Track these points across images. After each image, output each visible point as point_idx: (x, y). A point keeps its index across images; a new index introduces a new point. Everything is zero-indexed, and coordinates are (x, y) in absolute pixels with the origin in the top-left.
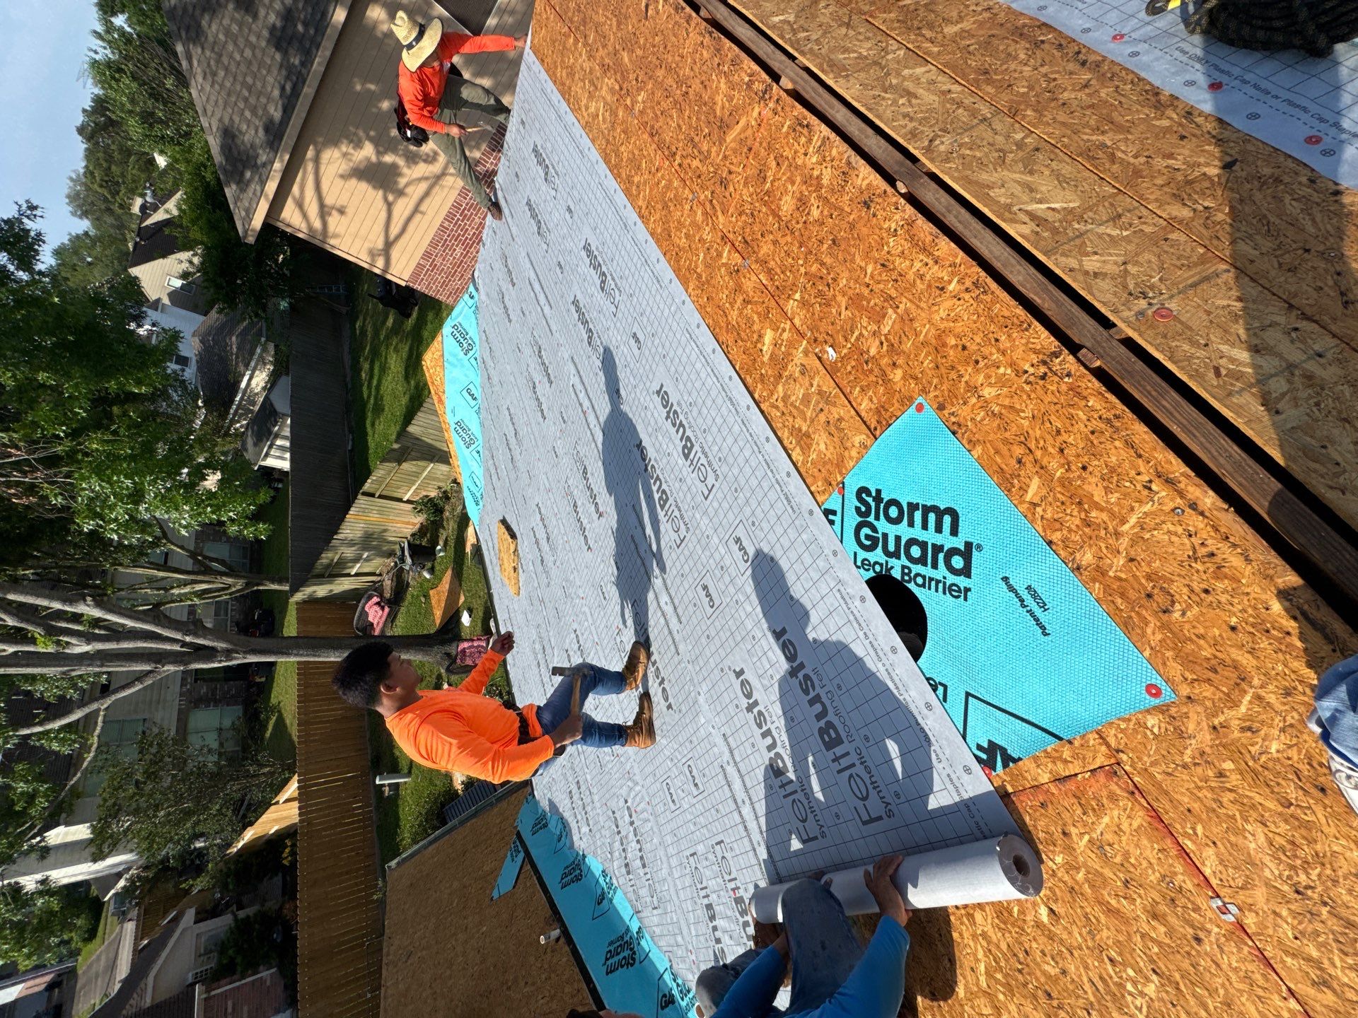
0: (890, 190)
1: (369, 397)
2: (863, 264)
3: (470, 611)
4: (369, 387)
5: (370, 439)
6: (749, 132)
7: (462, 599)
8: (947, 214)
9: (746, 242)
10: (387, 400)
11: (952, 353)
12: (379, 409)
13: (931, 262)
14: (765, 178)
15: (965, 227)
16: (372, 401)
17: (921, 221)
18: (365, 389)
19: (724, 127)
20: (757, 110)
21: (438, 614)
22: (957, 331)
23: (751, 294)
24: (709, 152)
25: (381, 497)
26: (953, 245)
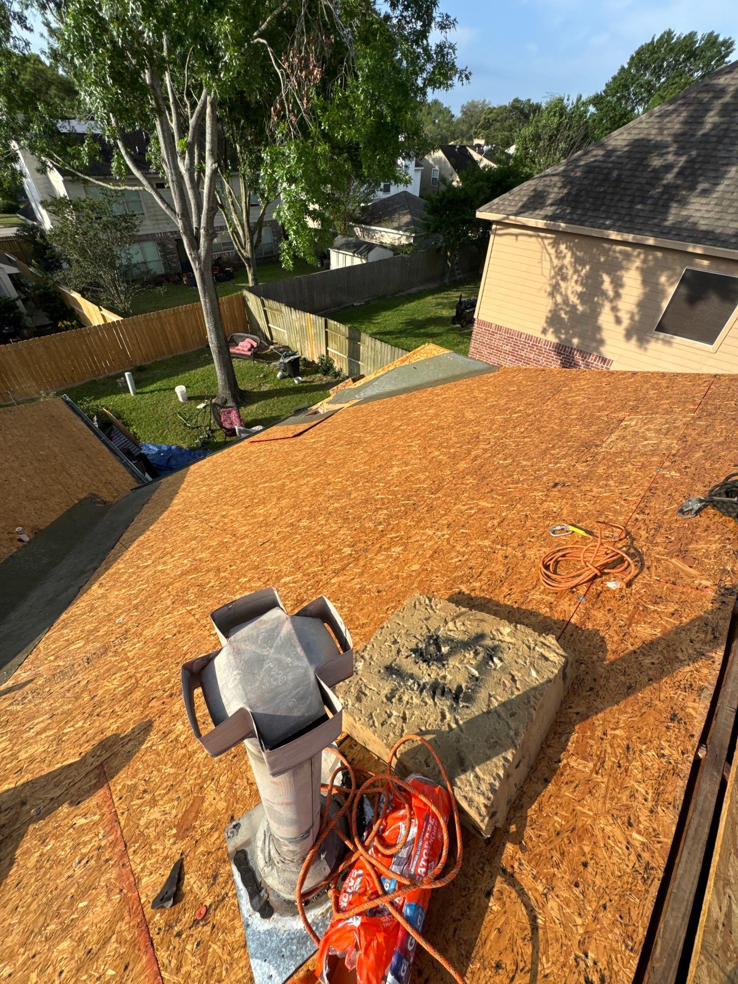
0: (696, 740)
2: (622, 725)
6: (689, 580)
8: (697, 812)
9: (599, 595)
11: (576, 849)
13: (650, 804)
14: (656, 603)
15: (693, 838)
17: (682, 784)
19: (682, 554)
20: (708, 583)
22: (597, 851)
23: (559, 609)
24: (657, 544)
25: (326, 332)
26: (674, 829)
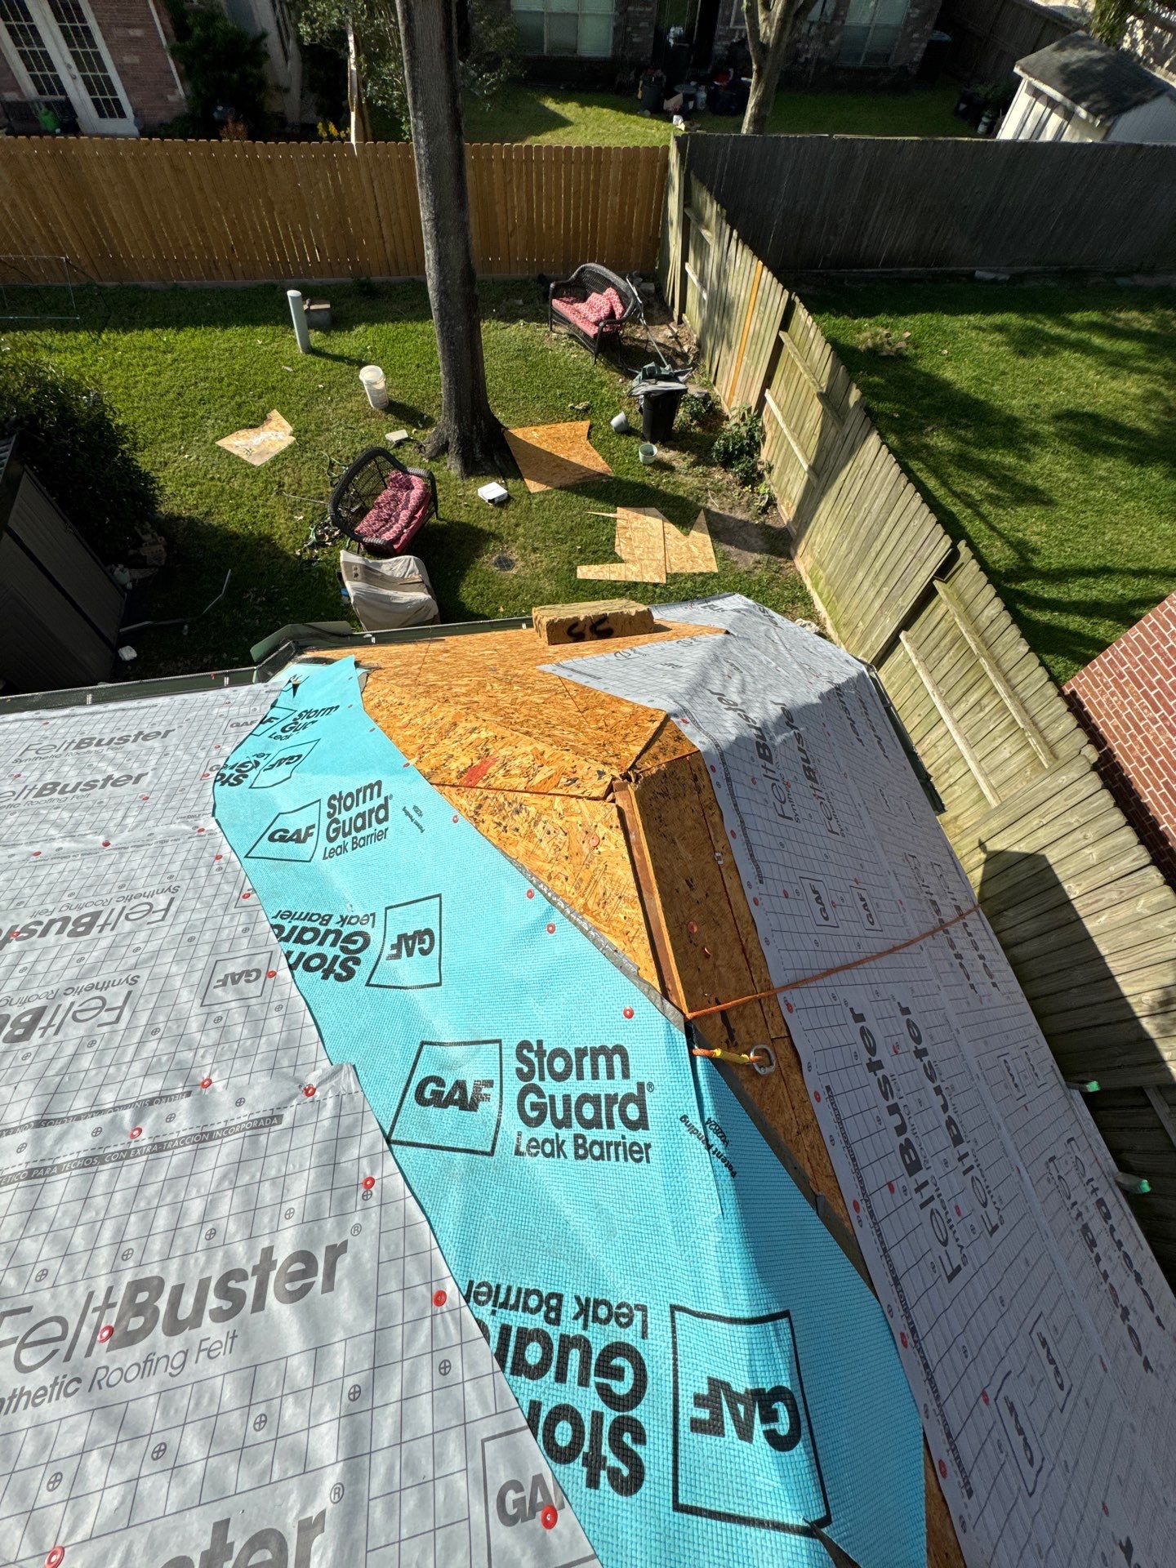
1: (1069, 324)
3: (501, 503)
4: (1092, 327)
5: (972, 319)
7: (534, 487)
10: (1039, 365)
12: (1027, 344)
16: (1058, 331)
18: (1094, 316)
21: (532, 435)
25: (779, 344)
